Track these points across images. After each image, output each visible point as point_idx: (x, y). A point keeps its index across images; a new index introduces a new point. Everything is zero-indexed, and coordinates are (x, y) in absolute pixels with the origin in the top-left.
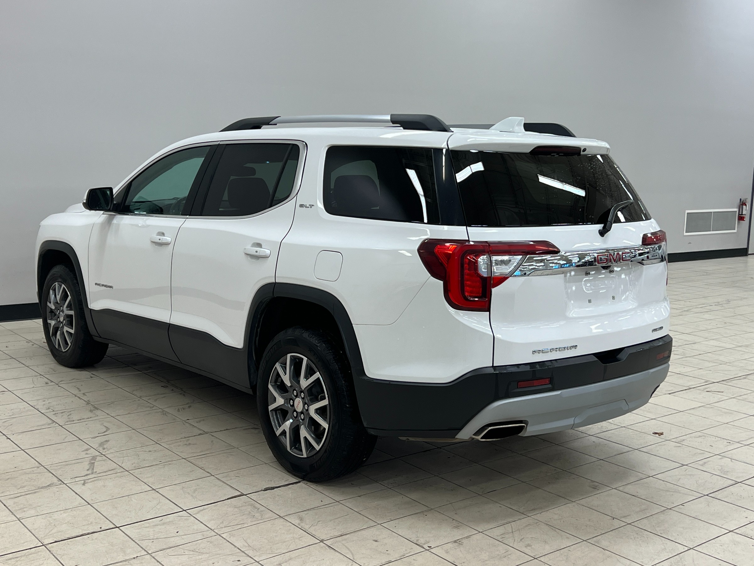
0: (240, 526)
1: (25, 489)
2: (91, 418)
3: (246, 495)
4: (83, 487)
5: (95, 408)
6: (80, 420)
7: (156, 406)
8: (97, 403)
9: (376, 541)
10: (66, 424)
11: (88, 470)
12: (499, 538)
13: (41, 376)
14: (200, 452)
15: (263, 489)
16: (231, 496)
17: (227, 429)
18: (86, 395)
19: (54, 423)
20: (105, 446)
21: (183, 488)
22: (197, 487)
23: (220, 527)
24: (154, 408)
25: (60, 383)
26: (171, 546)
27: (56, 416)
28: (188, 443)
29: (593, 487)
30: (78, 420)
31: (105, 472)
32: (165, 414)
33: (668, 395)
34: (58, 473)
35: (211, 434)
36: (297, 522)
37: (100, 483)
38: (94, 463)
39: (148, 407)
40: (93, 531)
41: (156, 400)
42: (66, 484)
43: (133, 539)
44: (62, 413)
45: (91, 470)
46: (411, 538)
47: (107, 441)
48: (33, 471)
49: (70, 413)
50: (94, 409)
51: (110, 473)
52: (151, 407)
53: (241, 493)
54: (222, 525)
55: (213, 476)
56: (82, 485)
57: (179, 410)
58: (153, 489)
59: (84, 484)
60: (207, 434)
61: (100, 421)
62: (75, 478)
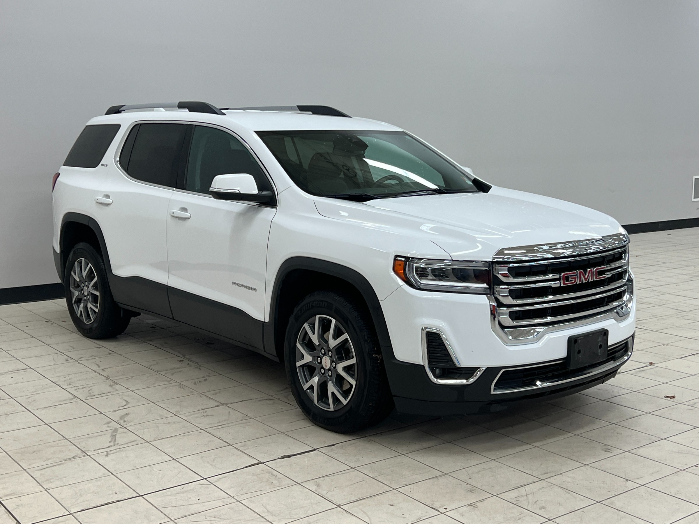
0: (259, 493)
1: (50, 461)
2: (111, 392)
3: (263, 463)
4: (107, 458)
5: (114, 382)
6: (101, 394)
7: (173, 380)
8: (116, 378)
9: (392, 505)
10: (87, 398)
11: (110, 442)
12: (513, 501)
13: (61, 354)
14: (218, 423)
15: (280, 458)
16: (249, 465)
17: (243, 401)
18: (105, 371)
19: (75, 398)
20: (126, 419)
21: (202, 457)
22: (216, 456)
23: (239, 494)
24: (171, 382)
25: (79, 360)
26: (192, 513)
27: (77, 392)
28: (205, 414)
29: (606, 450)
30: (99, 395)
31: (127, 444)
32: (182, 387)
33: (680, 359)
34: (82, 446)
35: (228, 405)
36: (314, 488)
37: (123, 454)
38: (116, 435)
39: (166, 381)
40: (117, 500)
41: (172, 374)
42: (89, 456)
43: (157, 507)
44: (83, 388)
45: (113, 443)
46: (426, 502)
47: (127, 414)
48: (57, 444)
49: (91, 388)
50: (114, 384)
51: (131, 444)
52: (168, 381)
53: (258, 461)
54: (241, 493)
55: (231, 445)
56: (105, 457)
57: (195, 384)
58: (174, 459)
59: (106, 456)
60: (224, 405)
61: (120, 395)
62: (98, 450)
